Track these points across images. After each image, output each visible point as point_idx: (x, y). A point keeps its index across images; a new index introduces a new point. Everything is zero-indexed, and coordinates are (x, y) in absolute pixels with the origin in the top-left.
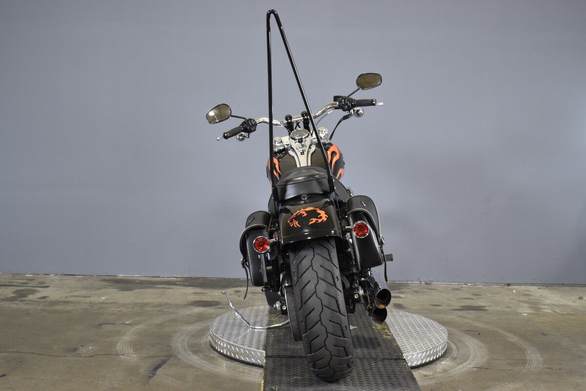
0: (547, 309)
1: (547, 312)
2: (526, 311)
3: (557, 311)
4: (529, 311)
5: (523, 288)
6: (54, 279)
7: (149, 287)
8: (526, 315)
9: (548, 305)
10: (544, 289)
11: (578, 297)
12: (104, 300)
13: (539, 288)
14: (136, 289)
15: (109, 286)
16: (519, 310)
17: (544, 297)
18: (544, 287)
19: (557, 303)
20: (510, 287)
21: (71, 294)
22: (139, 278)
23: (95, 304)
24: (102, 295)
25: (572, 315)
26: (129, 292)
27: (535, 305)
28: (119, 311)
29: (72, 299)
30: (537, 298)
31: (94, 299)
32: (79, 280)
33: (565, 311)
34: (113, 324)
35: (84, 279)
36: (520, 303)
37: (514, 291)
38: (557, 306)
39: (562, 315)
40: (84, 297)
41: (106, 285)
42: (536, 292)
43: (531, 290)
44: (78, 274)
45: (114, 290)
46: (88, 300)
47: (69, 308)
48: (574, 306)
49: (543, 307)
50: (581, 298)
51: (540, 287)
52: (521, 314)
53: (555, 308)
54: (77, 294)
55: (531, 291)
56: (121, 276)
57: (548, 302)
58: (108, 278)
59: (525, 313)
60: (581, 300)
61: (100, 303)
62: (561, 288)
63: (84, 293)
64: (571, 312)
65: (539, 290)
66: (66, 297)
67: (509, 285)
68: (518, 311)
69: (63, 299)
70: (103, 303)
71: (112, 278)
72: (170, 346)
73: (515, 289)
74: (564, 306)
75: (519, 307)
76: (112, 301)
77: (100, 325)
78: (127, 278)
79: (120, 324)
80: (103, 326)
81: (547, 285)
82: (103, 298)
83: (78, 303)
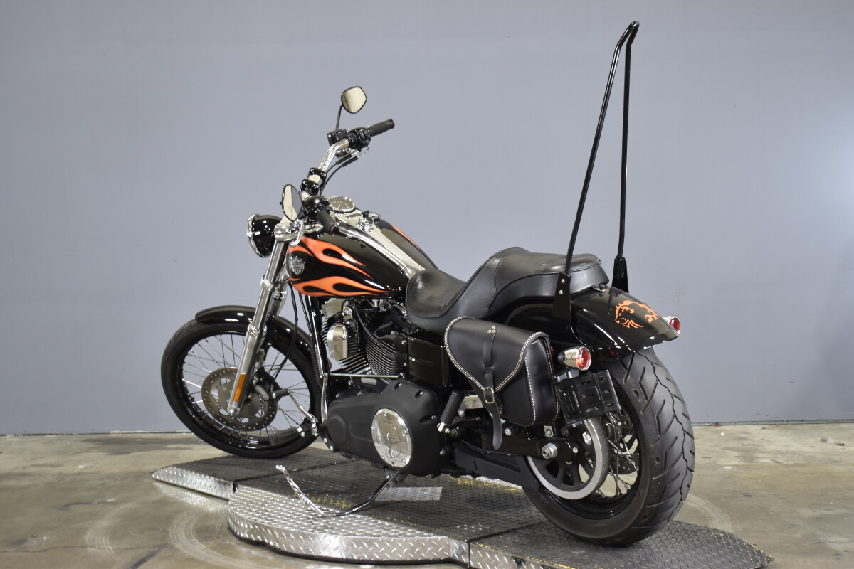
0: (765, 458)
1: (764, 464)
2: (732, 463)
3: (780, 461)
4: (737, 462)
5: (739, 428)
6: (11, 441)
7: (155, 448)
8: (730, 468)
9: (769, 452)
10: (772, 429)
11: (820, 439)
12: (82, 469)
13: (763, 428)
14: (134, 451)
15: (93, 448)
16: (721, 462)
17: (768, 441)
18: (772, 426)
19: (784, 449)
20: (719, 428)
21: (33, 463)
22: (144, 436)
23: (66, 476)
24: (80, 462)
25: (803, 465)
26: (124, 456)
27: (748, 454)
28: (102, 485)
29: (33, 470)
30: (756, 443)
31: (67, 469)
32: (51, 442)
33: (793, 460)
34: (87, 503)
35: (58, 440)
36: (726, 451)
37: (722, 434)
38: (782, 453)
39: (787, 466)
40: (52, 466)
41: (88, 448)
42: (756, 433)
43: (751, 432)
44: (49, 432)
45: (101, 454)
46: (56, 470)
47: (26, 482)
48: (810, 453)
49: (760, 455)
50: (824, 441)
51: (765, 426)
52: (721, 466)
53: (780, 456)
54: (42, 462)
55: (748, 433)
56: (115, 433)
57: (771, 447)
58: (95, 437)
59: (730, 465)
60: (824, 444)
61: (75, 474)
62: (799, 427)
63: (52, 460)
64: (801, 462)
65: (765, 430)
66: (24, 467)
67: (717, 424)
68: (719, 463)
69: (20, 470)
70: (79, 474)
71: (100, 436)
72: (168, 532)
73: (724, 430)
74: (794, 453)
75: (723, 457)
76: (93, 470)
77: (68, 505)
78: (124, 436)
79: (99, 503)
80: (72, 507)
81: (777, 423)
82: (81, 467)
83: (41, 475)
